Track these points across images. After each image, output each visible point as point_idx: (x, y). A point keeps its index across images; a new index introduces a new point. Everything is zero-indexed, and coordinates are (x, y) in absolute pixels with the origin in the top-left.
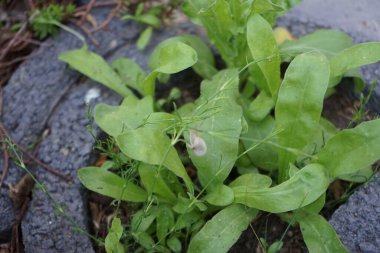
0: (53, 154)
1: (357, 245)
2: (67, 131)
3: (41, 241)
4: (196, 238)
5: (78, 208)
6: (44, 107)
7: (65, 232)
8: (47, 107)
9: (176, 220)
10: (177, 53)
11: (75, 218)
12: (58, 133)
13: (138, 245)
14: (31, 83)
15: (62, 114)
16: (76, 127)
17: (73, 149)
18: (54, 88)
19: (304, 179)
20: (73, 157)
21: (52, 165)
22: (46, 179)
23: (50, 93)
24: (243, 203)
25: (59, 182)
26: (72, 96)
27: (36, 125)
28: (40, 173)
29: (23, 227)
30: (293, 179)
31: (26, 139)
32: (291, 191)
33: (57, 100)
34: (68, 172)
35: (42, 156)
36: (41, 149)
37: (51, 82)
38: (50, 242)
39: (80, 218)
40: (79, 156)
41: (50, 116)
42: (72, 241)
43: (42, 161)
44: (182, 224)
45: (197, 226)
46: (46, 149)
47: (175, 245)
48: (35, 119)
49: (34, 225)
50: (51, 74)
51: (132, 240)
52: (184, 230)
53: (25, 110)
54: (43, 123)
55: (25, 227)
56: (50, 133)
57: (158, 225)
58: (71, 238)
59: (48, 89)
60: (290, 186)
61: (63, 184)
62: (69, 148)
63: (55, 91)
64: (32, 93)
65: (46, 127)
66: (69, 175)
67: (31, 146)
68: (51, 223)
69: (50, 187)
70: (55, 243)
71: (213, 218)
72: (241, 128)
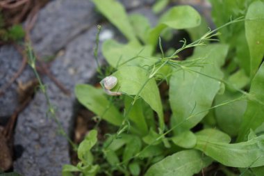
0: (62, 71)
3: (30, 133)
4: (154, 167)
5: (66, 117)
7: (51, 132)
9: (142, 148)
10: (185, 14)
11: (62, 124)
13: (105, 161)
15: (77, 43)
17: (78, 72)
19: (259, 145)
20: (77, 77)
21: (58, 78)
22: (50, 88)
24: (202, 150)
25: (58, 92)
27: (55, 45)
29: (19, 118)
30: (250, 142)
31: (45, 53)
32: (245, 151)
33: (77, 31)
34: (68, 87)
35: (52, 69)
38: (36, 136)
39: (67, 124)
40: (81, 78)
42: (54, 141)
43: (51, 73)
44: (146, 154)
45: (158, 159)
46: (58, 65)
47: (135, 169)
49: (28, 118)
51: (101, 155)
52: (145, 160)
53: (51, 31)
54: (60, 46)
55: (21, 119)
57: (127, 149)
58: (55, 138)
60: (246, 147)
61: (62, 95)
62: (76, 69)
66: (69, 90)
68: (42, 121)
69: (50, 94)
70: (40, 137)
71: (173, 155)
72: (219, 88)
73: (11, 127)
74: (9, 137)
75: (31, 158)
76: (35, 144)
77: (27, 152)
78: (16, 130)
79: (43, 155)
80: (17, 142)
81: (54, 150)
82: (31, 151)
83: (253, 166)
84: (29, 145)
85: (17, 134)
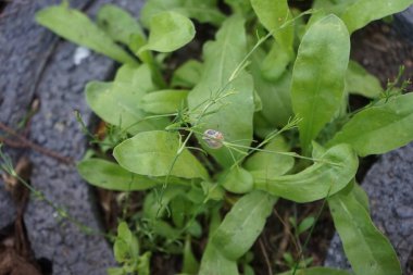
0: (48, 132)
1: (394, 211)
2: (58, 101)
3: (49, 237)
5: (82, 196)
6: (29, 74)
7: (73, 225)
8: (33, 75)
11: (81, 207)
12: (49, 106)
14: (10, 46)
15: (50, 82)
16: (68, 95)
17: (69, 123)
18: (37, 50)
20: (70, 133)
21: (47, 145)
22: (43, 163)
23: (33, 57)
24: (265, 189)
25: (57, 165)
26: (59, 57)
27: (23, 98)
28: (36, 156)
29: (26, 222)
31: (14, 116)
32: (315, 178)
33: (42, 63)
34: (65, 153)
35: (34, 136)
36: (33, 127)
37: (32, 43)
38: (58, 238)
39: (87, 205)
40: (76, 131)
41: (37, 84)
42: (82, 235)
43: (36, 142)
46: (39, 126)
47: (194, 228)
48: (21, 90)
49: (38, 218)
50: (32, 32)
53: (8, 82)
54: (31, 94)
55: (28, 221)
56: (40, 105)
58: (81, 232)
59: (30, 53)
60: (315, 173)
61: (63, 167)
62: (65, 123)
63: (39, 54)
64: (14, 58)
65: (35, 97)
66: (68, 156)
67: (21, 125)
68: (55, 215)
69: (49, 173)
70: (63, 238)
71: (233, 210)
72: (254, 106)
73: (22, 237)
74: (25, 252)
75: (65, 269)
76: (60, 249)
77: (57, 263)
78: (30, 239)
79: (77, 261)
80: (39, 255)
81: (87, 246)
82: (60, 260)
83: (332, 193)
84: (55, 253)
85: (33, 244)
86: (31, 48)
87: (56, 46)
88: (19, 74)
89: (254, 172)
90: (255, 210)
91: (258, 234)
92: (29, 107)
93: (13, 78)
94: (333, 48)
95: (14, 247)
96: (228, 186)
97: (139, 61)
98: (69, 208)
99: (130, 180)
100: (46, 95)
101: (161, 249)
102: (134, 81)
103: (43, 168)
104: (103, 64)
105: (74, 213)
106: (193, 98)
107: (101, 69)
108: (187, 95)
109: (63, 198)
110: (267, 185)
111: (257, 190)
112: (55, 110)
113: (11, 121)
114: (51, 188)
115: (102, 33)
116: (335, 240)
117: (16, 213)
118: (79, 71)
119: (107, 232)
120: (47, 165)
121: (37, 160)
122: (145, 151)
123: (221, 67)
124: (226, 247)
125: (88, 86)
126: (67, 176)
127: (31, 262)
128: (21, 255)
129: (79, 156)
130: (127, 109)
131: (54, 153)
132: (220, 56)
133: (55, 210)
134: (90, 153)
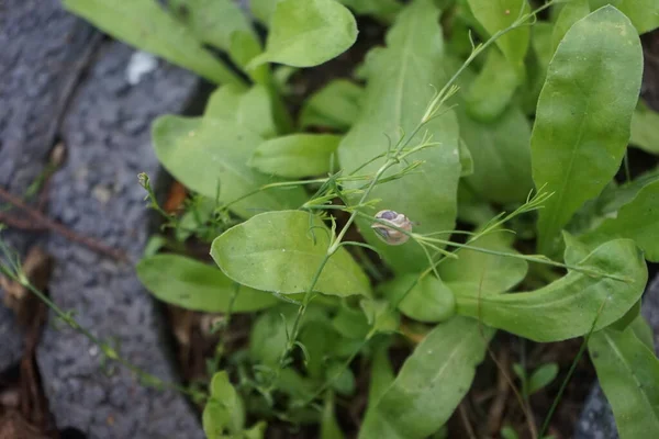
0: (81, 203)
2: (98, 148)
3: (82, 390)
5: (142, 318)
6: (47, 100)
7: (124, 369)
8: (55, 101)
11: (140, 338)
12: (82, 157)
14: (13, 50)
15: (84, 114)
16: (118, 138)
17: (118, 188)
18: (62, 56)
20: (120, 205)
21: (80, 227)
22: (71, 258)
24: (474, 315)
25: (97, 263)
26: (101, 69)
27: (36, 142)
28: (59, 245)
29: (41, 362)
31: (21, 174)
32: (571, 297)
33: (71, 80)
34: (112, 240)
35: (56, 209)
36: (53, 194)
37: (53, 44)
38: (97, 392)
39: (151, 336)
40: (131, 203)
41: (62, 118)
42: (140, 389)
43: (59, 220)
46: (64, 192)
48: (33, 128)
49: (62, 357)
50: (52, 26)
53: (11, 112)
54: (50, 135)
55: (45, 361)
56: (66, 154)
58: (139, 381)
59: (50, 62)
60: (569, 289)
61: (108, 266)
62: (110, 187)
63: (67, 63)
64: (20, 70)
66: (117, 246)
67: (33, 189)
68: (93, 351)
69: (82, 276)
70: (108, 392)
71: (417, 352)
72: (460, 167)
73: (34, 389)
74: (38, 416)
76: (103, 412)
80: (63, 423)
81: (151, 409)
82: (101, 433)
83: (599, 327)
84: (93, 421)
85: (53, 404)
86: (52, 53)
87: (96, 50)
88: (28, 99)
89: (456, 285)
90: (457, 352)
91: (462, 395)
92: (47, 157)
93: (20, 106)
94: (613, 67)
95: (19, 408)
96: (408, 308)
97: (245, 80)
98: (120, 340)
99: (233, 294)
100: (77, 137)
101: (283, 417)
102: (240, 116)
103: (71, 267)
104: (180, 83)
105: (127, 348)
106: (349, 151)
107: (176, 93)
108: (336, 144)
109: (107, 322)
110: (480, 309)
111: (459, 316)
112: (94, 164)
113: (15, 183)
114: (86, 302)
115: (182, 30)
116: (594, 404)
117: (23, 347)
118: (137, 95)
119: (185, 383)
120: (79, 263)
121: (62, 253)
122: (268, 247)
123: (399, 96)
124: (404, 418)
125: (156, 123)
126: (114, 283)
127: (48, 434)
128: (30, 421)
129: (135, 248)
130: (228, 166)
131: (91, 241)
132: (396, 74)
133: (92, 342)
134: (156, 242)
